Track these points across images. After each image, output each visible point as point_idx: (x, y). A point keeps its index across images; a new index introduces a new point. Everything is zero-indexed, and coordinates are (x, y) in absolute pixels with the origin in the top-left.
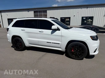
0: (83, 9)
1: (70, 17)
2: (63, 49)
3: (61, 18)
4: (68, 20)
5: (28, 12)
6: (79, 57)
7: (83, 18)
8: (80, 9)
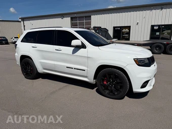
0: (154, 11)
1: (130, 27)
2: (90, 79)
3: (114, 28)
4: (127, 30)
5: (62, 18)
6: (114, 94)
7: (153, 26)
8: (148, 12)
